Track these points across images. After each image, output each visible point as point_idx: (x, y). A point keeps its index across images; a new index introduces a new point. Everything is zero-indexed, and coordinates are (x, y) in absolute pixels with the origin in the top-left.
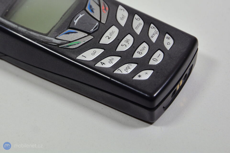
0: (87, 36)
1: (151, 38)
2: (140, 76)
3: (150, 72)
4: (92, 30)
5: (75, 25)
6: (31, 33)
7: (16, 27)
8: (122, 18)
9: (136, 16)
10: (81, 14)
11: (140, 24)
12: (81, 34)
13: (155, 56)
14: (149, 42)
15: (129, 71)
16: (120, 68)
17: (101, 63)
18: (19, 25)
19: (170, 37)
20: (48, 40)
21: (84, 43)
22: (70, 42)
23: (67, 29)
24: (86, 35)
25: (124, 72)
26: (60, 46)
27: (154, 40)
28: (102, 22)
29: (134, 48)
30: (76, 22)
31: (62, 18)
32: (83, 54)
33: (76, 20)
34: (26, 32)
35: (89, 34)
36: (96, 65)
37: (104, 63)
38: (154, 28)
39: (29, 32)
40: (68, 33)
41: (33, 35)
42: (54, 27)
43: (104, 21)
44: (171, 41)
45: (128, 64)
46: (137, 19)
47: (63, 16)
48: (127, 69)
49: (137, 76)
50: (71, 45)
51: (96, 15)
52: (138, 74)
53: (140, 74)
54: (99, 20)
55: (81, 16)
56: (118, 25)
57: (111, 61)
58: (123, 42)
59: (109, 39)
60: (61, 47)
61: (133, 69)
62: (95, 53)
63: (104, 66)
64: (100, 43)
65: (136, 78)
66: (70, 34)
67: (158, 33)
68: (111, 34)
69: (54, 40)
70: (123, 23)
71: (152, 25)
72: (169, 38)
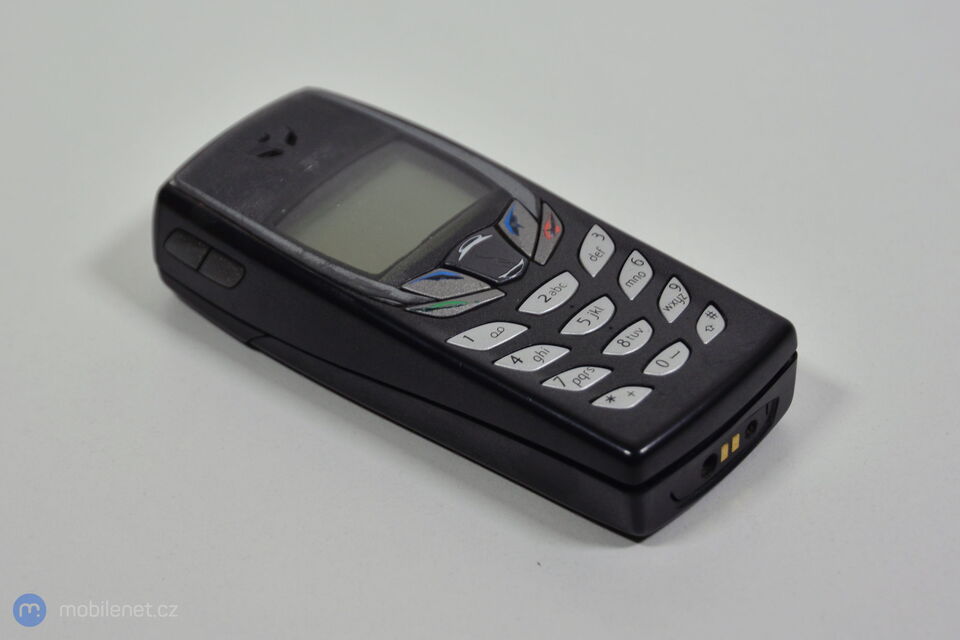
0: (488, 290)
1: (665, 313)
2: (611, 399)
3: (642, 393)
4: (504, 276)
5: (460, 259)
6: (338, 269)
7: (297, 253)
8: (594, 257)
9: (636, 255)
10: (483, 236)
11: (640, 275)
12: (471, 284)
13: (665, 355)
14: (655, 319)
15: (586, 385)
16: (561, 376)
17: (513, 357)
18: (306, 248)
19: (718, 314)
20: (378, 290)
21: (475, 305)
22: (438, 300)
23: (436, 268)
24: (488, 287)
25: (572, 387)
26: (408, 309)
27: (671, 316)
28: (537, 258)
29: (611, 331)
30: (464, 251)
31: (428, 239)
32: (468, 333)
33: (464, 247)
34: (321, 266)
35: (494, 286)
36: (497, 364)
37: (518, 360)
38: (677, 287)
39: (331, 266)
40: (437, 278)
41: (339, 274)
42: (403, 259)
43: (542, 258)
44: (719, 324)
45: (585, 368)
46: (635, 263)
47: (432, 235)
48: (579, 378)
49: (604, 398)
50: (438, 308)
51: (526, 241)
52: (609, 395)
53: (613, 394)
54: (530, 255)
55: (480, 239)
56: (579, 272)
57: (539, 358)
58: (583, 314)
59: (546, 301)
60: (411, 312)
61: (597, 381)
62: (500, 333)
63: (518, 367)
64: (521, 310)
65: (601, 402)
66: (443, 281)
67: (687, 301)
68: (554, 291)
69: (396, 293)
70: (594, 268)
71: (674, 281)
72: (712, 316)
